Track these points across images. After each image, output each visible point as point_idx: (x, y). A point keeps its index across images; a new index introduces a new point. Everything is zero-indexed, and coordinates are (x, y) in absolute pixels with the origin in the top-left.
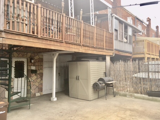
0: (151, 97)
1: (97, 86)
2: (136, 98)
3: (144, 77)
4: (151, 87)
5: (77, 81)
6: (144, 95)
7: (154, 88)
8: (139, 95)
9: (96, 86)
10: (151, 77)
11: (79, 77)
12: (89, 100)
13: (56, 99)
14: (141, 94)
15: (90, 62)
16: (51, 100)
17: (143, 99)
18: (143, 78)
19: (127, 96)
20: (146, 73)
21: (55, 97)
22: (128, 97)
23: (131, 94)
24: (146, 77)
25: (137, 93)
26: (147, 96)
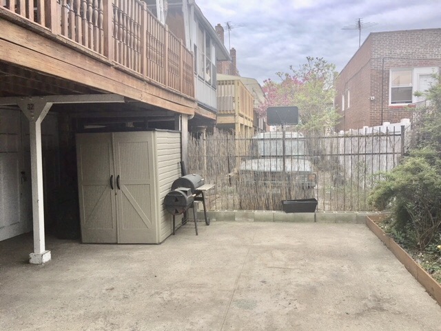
0: (291, 214)
1: (177, 200)
2: (257, 220)
3: (273, 169)
4: (290, 190)
5: (113, 192)
6: (273, 211)
7: (296, 192)
8: (264, 213)
9: (174, 201)
10: (288, 168)
11: (120, 178)
12: (157, 242)
13: (50, 255)
14: (268, 208)
15: (156, 133)
16: (31, 261)
17: (274, 220)
18: (272, 173)
19: (236, 219)
20: (278, 160)
21: (46, 249)
22: (239, 221)
23: (246, 214)
24: (279, 169)
25: (259, 208)
26: (281, 214)
